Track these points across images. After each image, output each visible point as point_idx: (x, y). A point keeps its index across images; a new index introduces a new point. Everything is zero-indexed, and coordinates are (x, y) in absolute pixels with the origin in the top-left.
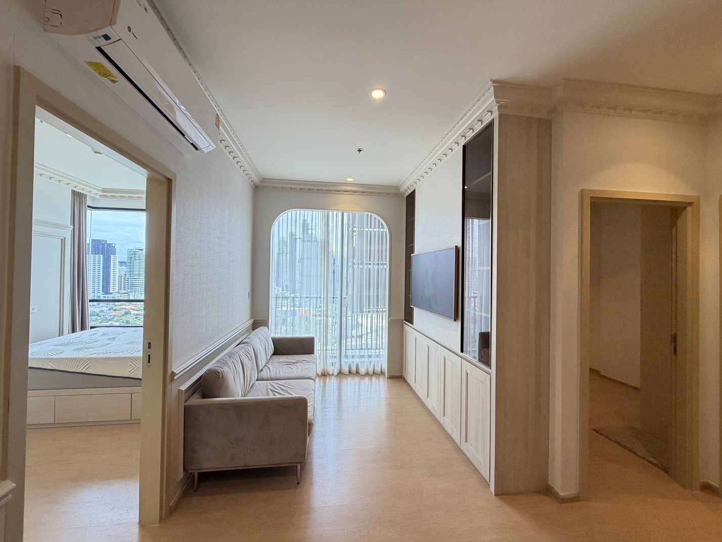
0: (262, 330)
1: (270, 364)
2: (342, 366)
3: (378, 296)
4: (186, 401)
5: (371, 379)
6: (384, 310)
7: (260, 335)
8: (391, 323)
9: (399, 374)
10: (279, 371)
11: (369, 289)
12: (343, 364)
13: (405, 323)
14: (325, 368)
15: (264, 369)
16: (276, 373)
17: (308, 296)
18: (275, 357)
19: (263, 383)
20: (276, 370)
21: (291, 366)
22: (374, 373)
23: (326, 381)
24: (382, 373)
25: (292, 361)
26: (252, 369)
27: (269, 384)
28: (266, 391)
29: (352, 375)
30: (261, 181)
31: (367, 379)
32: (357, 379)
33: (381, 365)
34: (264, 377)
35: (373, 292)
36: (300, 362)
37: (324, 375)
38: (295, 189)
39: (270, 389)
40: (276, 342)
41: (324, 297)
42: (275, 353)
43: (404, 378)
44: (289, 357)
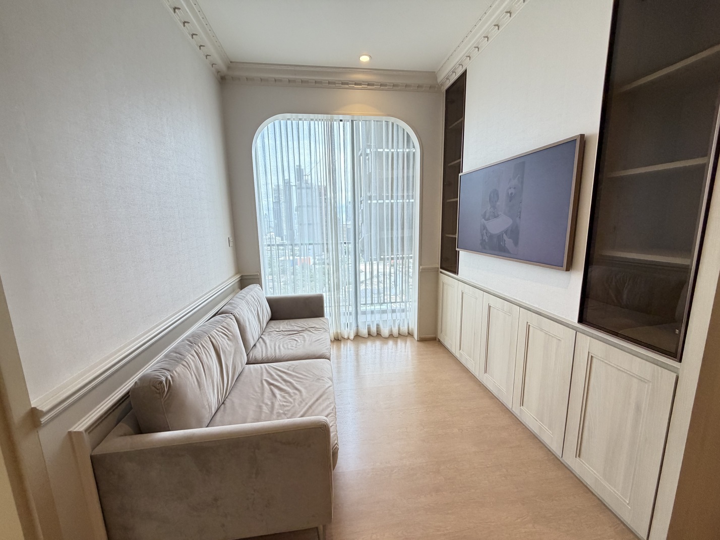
0: (253, 289)
1: (267, 334)
2: (360, 328)
3: (403, 238)
4: (93, 448)
5: (396, 343)
6: (410, 255)
7: (248, 297)
8: (422, 273)
9: (433, 336)
10: (279, 346)
11: (392, 229)
12: (360, 324)
13: (441, 272)
14: (339, 331)
15: (258, 345)
16: (275, 350)
17: (311, 242)
18: (273, 322)
19: (255, 370)
20: (275, 344)
21: (294, 337)
22: (400, 335)
23: (340, 348)
24: (410, 334)
25: (296, 328)
26: (235, 353)
27: (264, 370)
28: (260, 384)
29: (372, 338)
30: (229, 68)
31: (391, 343)
32: (378, 343)
33: (408, 324)
34: (257, 357)
35: (397, 234)
36: (306, 329)
37: (338, 339)
38: (280, 80)
39: (266, 380)
40: (272, 302)
41: (332, 243)
42: (274, 318)
43: (439, 341)
44: (292, 322)
